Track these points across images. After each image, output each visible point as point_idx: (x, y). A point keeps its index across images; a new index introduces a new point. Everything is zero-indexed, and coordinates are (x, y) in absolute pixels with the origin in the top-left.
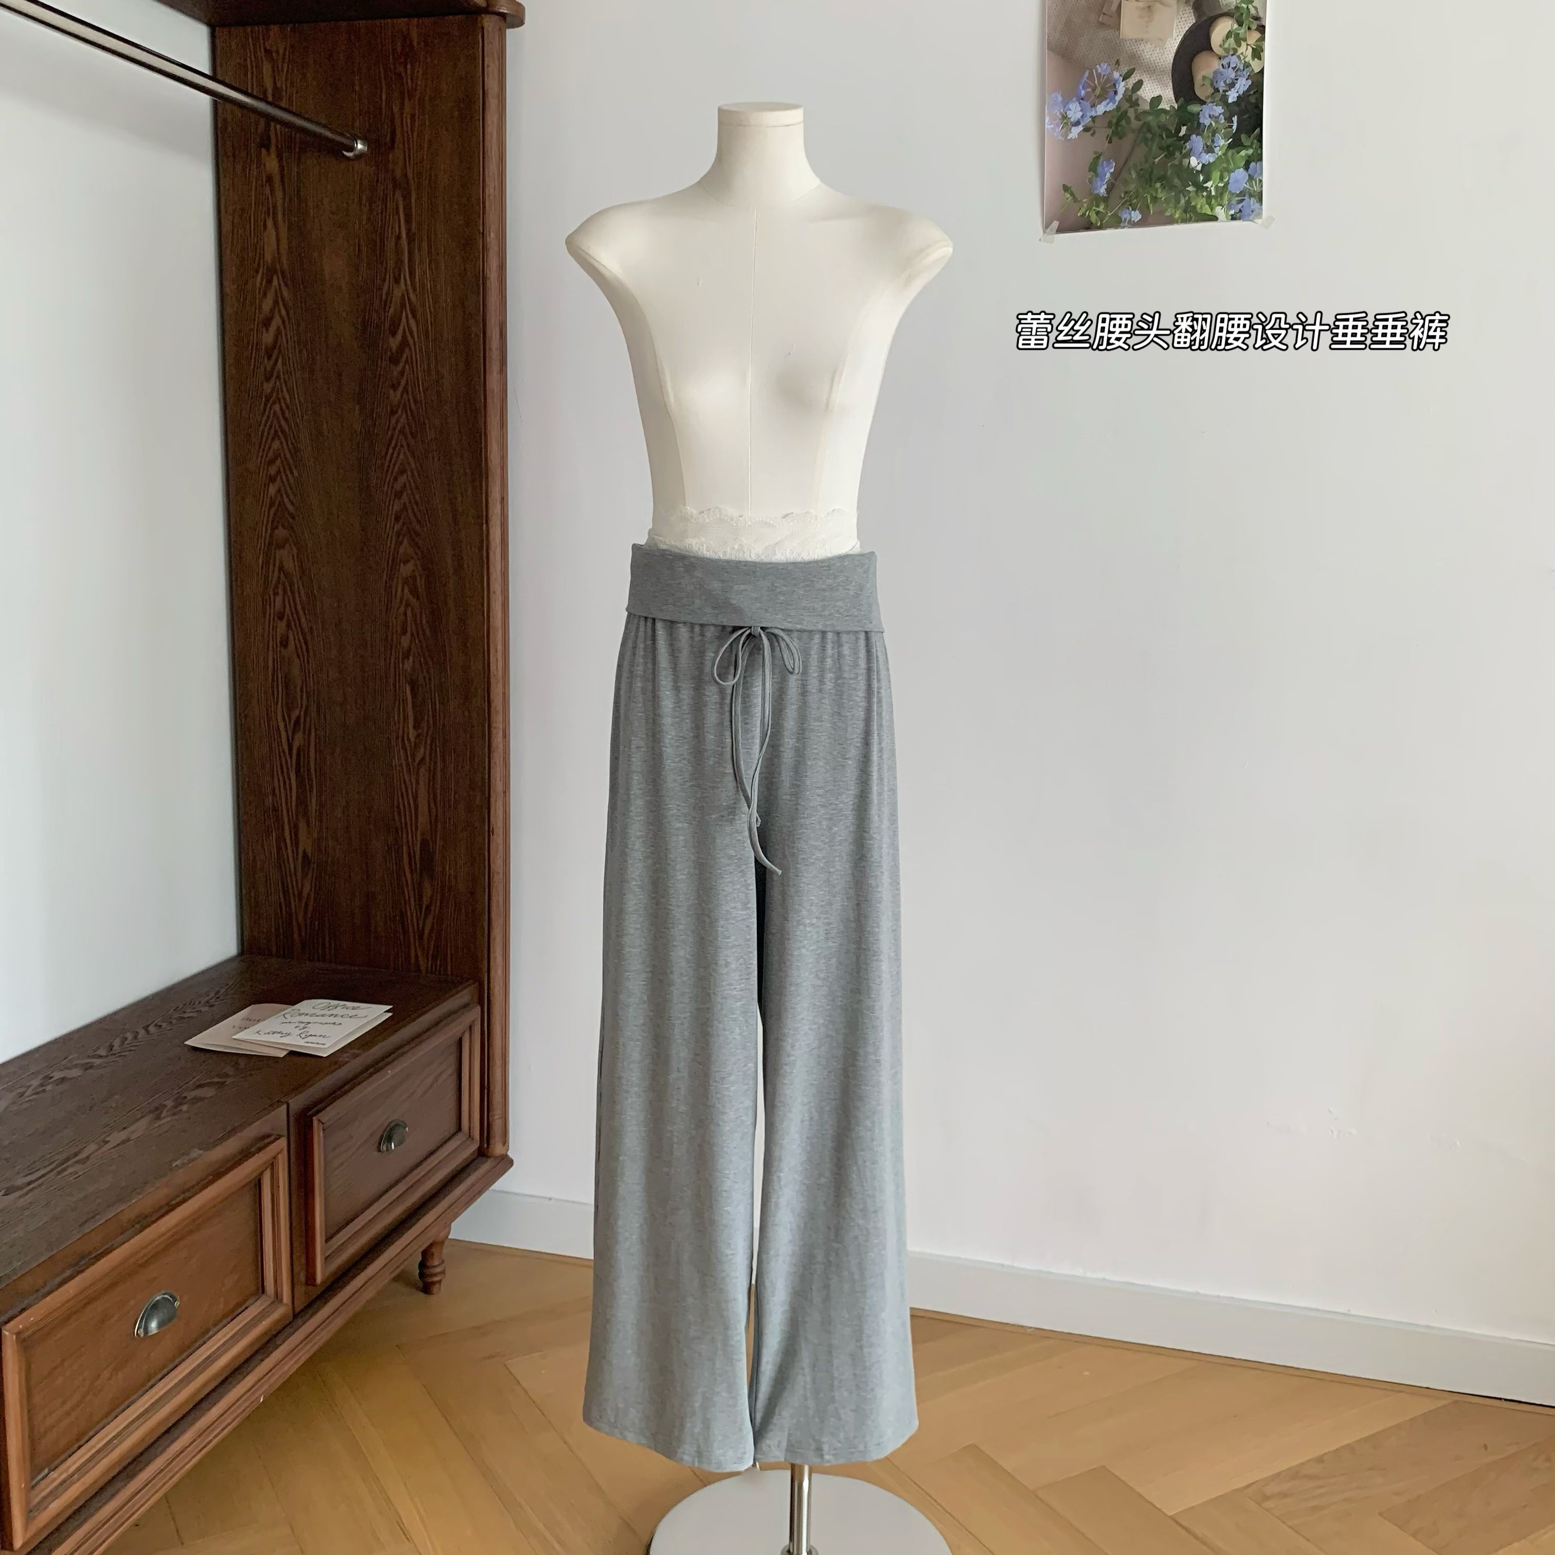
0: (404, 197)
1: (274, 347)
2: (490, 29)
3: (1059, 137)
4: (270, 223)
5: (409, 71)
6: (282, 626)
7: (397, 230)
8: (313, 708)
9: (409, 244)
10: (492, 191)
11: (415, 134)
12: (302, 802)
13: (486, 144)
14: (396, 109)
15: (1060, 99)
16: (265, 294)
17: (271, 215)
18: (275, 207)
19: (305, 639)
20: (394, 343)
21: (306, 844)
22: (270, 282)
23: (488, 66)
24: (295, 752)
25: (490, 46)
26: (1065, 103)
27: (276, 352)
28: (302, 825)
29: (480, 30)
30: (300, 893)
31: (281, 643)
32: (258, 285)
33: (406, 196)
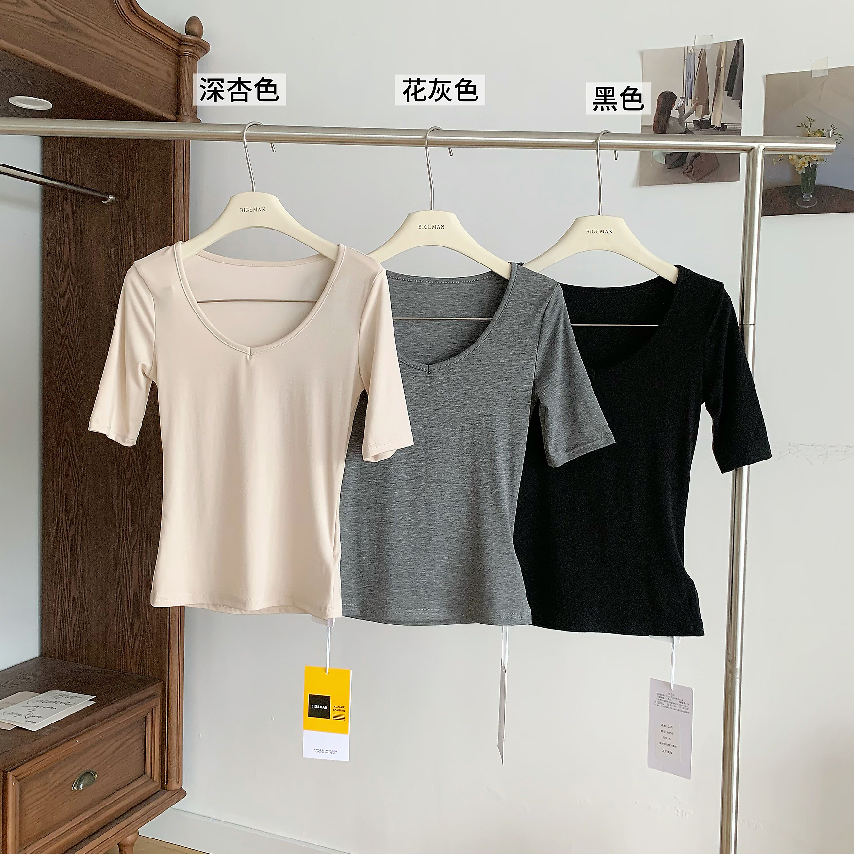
0: (133, 226)
1: (67, 308)
4: (67, 241)
5: (137, 157)
6: (66, 464)
7: (129, 244)
8: (80, 514)
9: (135, 251)
10: (178, 221)
11: (139, 190)
12: (73, 567)
14: (130, 178)
16: (63, 279)
17: (67, 236)
18: (69, 233)
19: (77, 473)
21: (75, 593)
22: (65, 272)
24: (70, 538)
27: (67, 312)
28: (73, 582)
30: (71, 621)
31: (65, 474)
32: (60, 274)
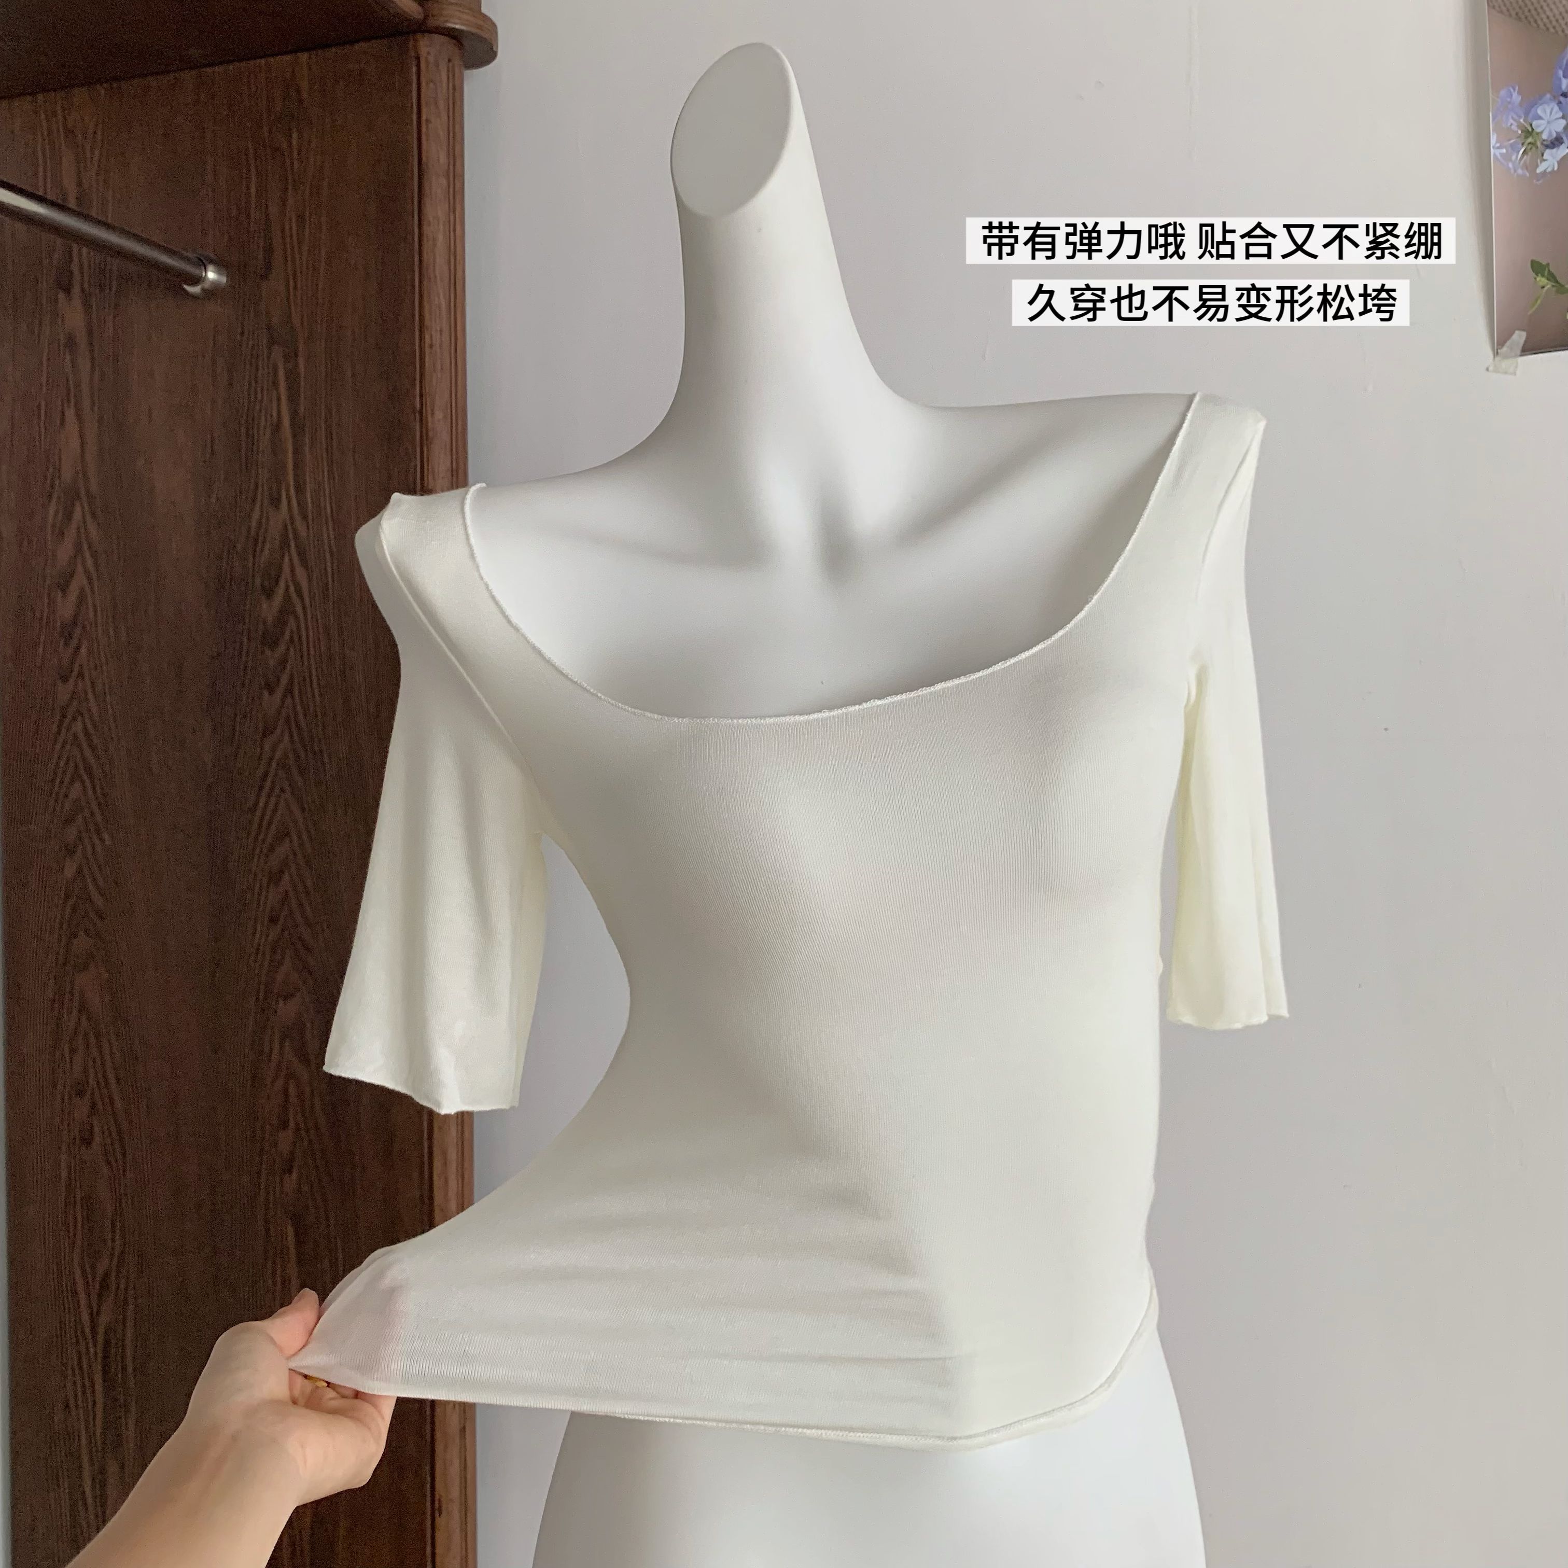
0: (287, 359)
1: (75, 623)
2: (431, 59)
3: (1520, 171)
4: (70, 413)
5: (294, 142)
6: (81, 1109)
7: (275, 414)
8: (131, 1259)
9: (294, 436)
10: (436, 337)
11: (305, 248)
13: (425, 256)
14: (274, 210)
15: (1516, 98)
16: (62, 534)
17: (73, 400)
18: (78, 385)
19: (119, 1133)
20: (269, 610)
22: (69, 516)
23: (427, 121)
24: (101, 1334)
25: (431, 85)
26: (1529, 106)
27: (78, 631)
29: (414, 63)
31: (81, 1138)
32: (50, 520)
33: (291, 356)
